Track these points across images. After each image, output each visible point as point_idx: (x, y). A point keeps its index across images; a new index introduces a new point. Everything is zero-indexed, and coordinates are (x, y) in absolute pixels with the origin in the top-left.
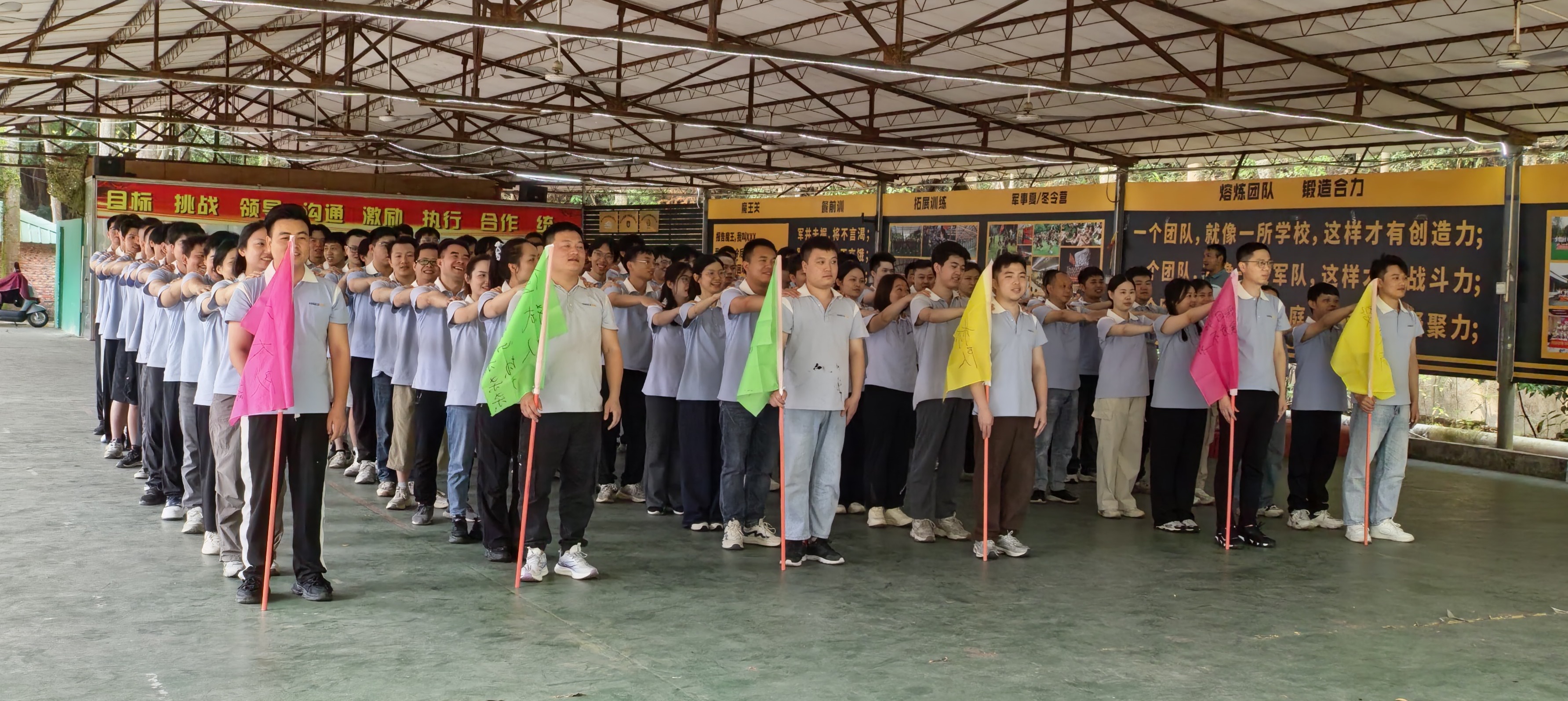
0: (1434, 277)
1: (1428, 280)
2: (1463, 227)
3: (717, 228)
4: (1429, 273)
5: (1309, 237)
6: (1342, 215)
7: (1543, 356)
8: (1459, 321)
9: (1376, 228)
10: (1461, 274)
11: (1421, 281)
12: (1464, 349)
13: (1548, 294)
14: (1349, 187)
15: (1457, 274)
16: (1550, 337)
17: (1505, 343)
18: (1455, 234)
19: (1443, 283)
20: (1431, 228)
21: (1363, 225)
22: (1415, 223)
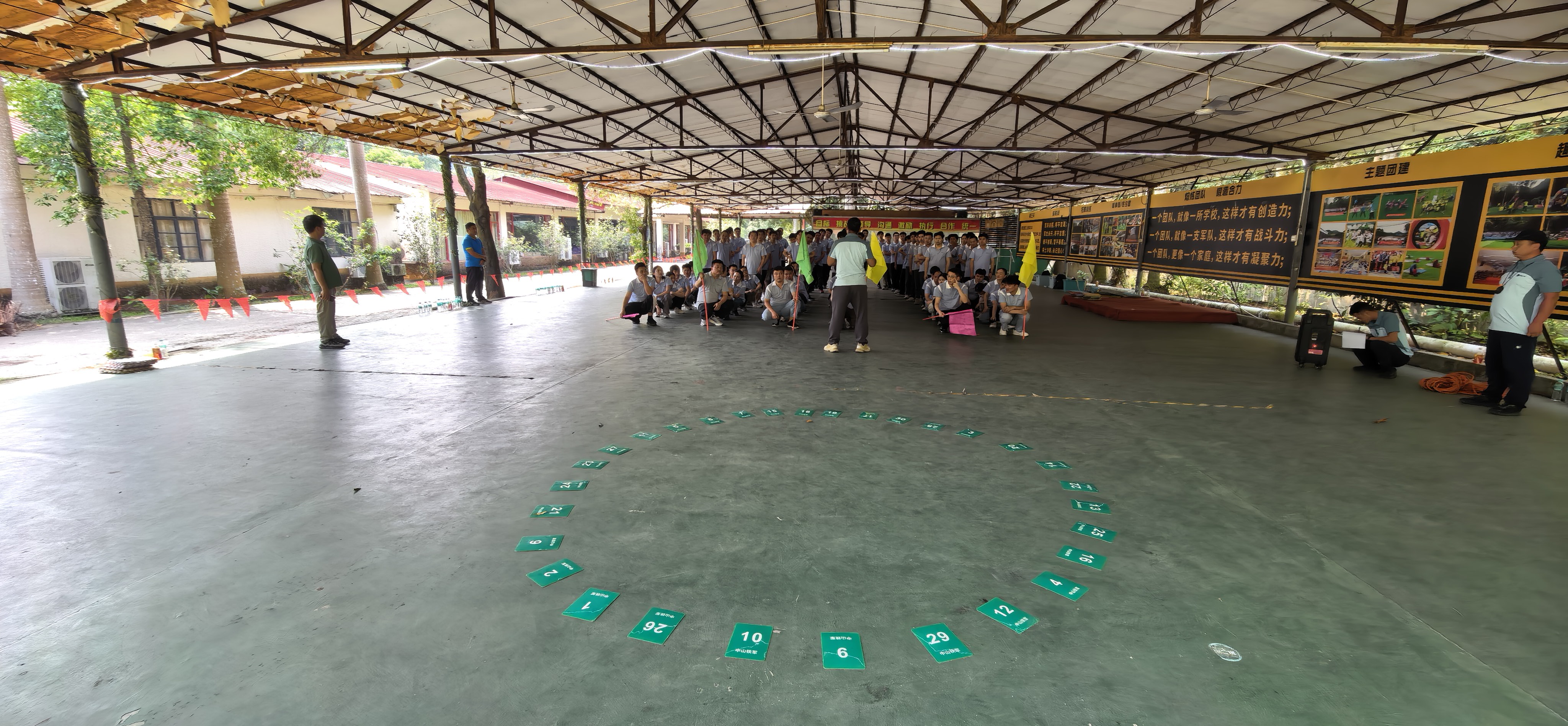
0: (1267, 234)
1: (1264, 235)
2: (1283, 207)
3: (1023, 224)
4: (1265, 232)
5: (1217, 217)
6: (1230, 204)
7: (1312, 274)
8: (1275, 256)
9: (1244, 210)
10: (1279, 232)
11: (1261, 236)
12: (1276, 271)
13: (1318, 241)
14: (1235, 189)
15: (1277, 232)
16: (1316, 264)
17: (1294, 268)
18: (1278, 211)
19: (1271, 237)
20: (1268, 208)
21: (1239, 209)
22: (1261, 206)
